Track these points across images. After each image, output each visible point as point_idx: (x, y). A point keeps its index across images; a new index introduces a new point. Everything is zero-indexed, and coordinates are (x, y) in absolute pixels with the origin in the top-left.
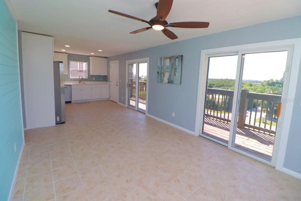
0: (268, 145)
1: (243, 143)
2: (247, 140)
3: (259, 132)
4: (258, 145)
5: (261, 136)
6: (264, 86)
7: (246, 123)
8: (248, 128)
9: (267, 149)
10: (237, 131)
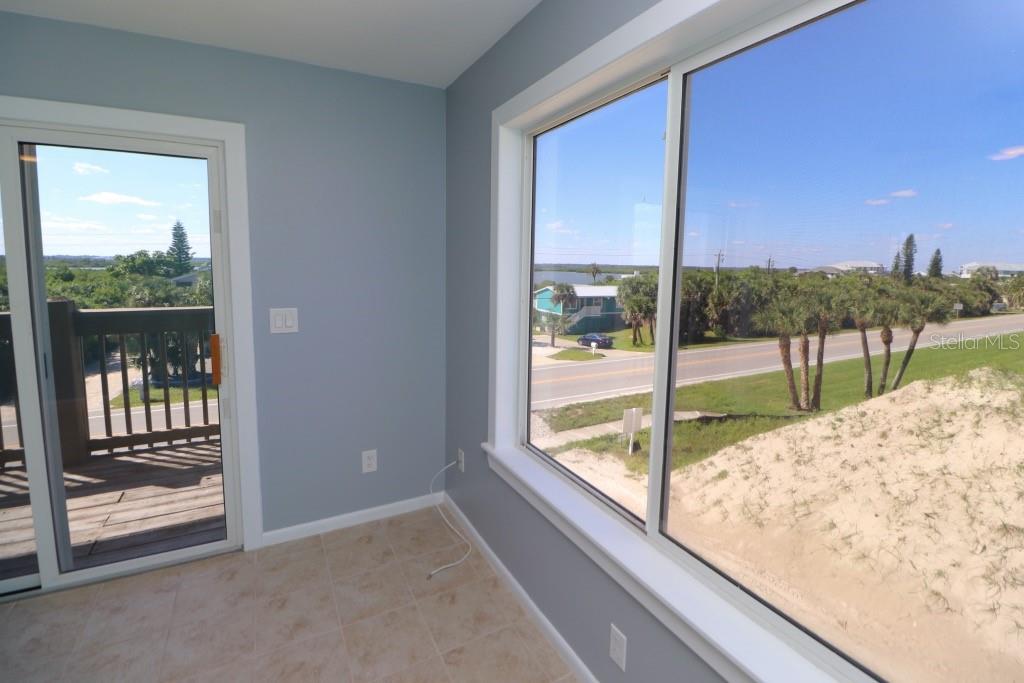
0: (197, 482)
1: (105, 523)
2: (119, 501)
3: (152, 450)
4: (164, 499)
5: (164, 461)
6: (117, 275)
7: (93, 437)
8: (105, 452)
9: (196, 498)
10: (66, 487)
